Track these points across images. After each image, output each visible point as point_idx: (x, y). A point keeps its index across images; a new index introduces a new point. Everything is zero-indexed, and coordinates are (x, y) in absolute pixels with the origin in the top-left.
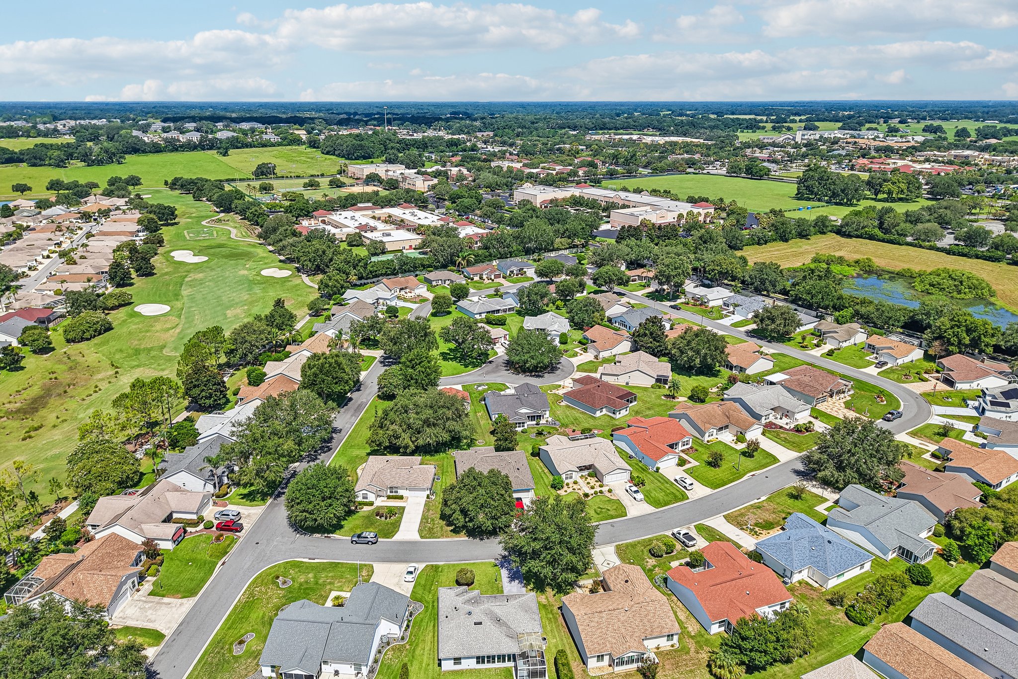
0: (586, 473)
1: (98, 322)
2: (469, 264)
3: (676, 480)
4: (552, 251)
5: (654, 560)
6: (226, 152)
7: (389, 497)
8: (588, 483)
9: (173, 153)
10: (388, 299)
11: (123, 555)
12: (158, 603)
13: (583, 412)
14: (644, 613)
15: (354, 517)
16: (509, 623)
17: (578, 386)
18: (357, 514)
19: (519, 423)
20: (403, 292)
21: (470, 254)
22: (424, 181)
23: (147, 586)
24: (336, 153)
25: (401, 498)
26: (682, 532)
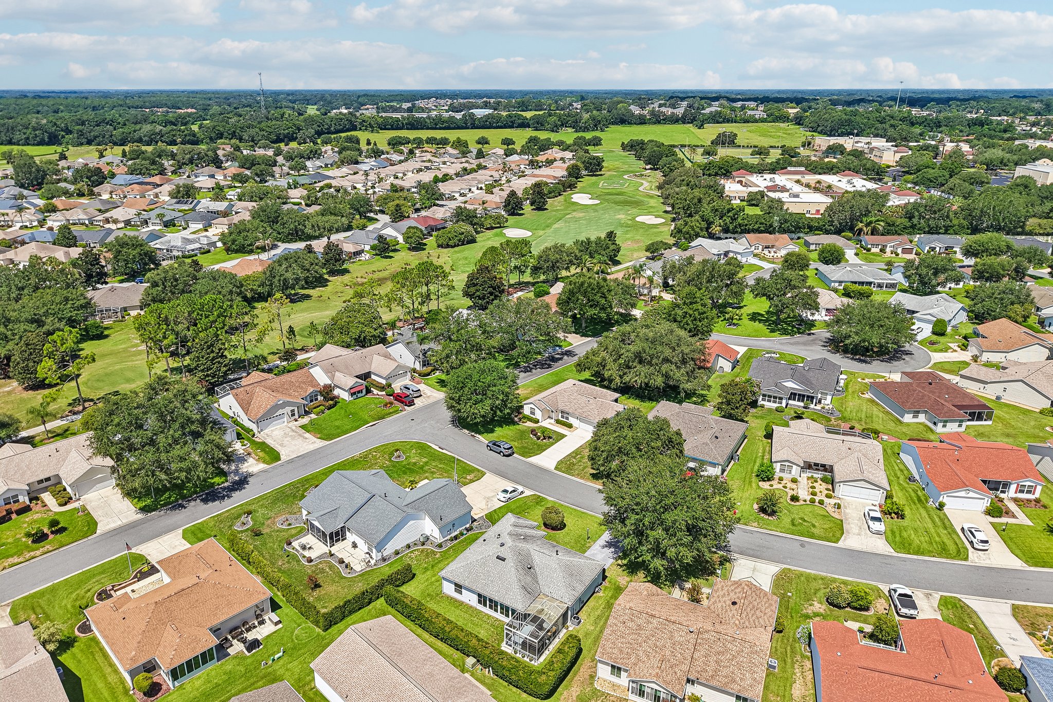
0: (818, 475)
1: (463, 234)
2: (874, 232)
3: (963, 529)
4: (1018, 234)
5: (824, 607)
6: (702, 125)
7: (558, 421)
8: (813, 487)
9: (654, 126)
10: (739, 253)
11: (302, 388)
12: (300, 435)
13: (888, 412)
14: (718, 647)
15: (512, 427)
16: (540, 577)
17: (907, 380)
18: (517, 427)
19: (775, 397)
20: (766, 252)
21: (878, 221)
22: (895, 152)
23: (305, 420)
24: (819, 129)
25: (570, 426)
26: (900, 591)
